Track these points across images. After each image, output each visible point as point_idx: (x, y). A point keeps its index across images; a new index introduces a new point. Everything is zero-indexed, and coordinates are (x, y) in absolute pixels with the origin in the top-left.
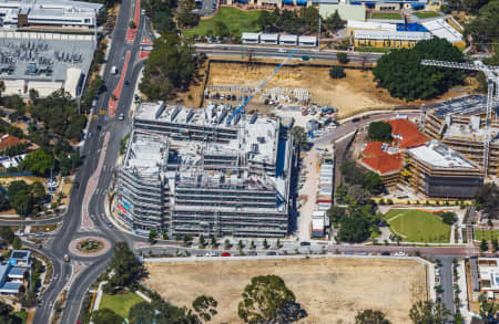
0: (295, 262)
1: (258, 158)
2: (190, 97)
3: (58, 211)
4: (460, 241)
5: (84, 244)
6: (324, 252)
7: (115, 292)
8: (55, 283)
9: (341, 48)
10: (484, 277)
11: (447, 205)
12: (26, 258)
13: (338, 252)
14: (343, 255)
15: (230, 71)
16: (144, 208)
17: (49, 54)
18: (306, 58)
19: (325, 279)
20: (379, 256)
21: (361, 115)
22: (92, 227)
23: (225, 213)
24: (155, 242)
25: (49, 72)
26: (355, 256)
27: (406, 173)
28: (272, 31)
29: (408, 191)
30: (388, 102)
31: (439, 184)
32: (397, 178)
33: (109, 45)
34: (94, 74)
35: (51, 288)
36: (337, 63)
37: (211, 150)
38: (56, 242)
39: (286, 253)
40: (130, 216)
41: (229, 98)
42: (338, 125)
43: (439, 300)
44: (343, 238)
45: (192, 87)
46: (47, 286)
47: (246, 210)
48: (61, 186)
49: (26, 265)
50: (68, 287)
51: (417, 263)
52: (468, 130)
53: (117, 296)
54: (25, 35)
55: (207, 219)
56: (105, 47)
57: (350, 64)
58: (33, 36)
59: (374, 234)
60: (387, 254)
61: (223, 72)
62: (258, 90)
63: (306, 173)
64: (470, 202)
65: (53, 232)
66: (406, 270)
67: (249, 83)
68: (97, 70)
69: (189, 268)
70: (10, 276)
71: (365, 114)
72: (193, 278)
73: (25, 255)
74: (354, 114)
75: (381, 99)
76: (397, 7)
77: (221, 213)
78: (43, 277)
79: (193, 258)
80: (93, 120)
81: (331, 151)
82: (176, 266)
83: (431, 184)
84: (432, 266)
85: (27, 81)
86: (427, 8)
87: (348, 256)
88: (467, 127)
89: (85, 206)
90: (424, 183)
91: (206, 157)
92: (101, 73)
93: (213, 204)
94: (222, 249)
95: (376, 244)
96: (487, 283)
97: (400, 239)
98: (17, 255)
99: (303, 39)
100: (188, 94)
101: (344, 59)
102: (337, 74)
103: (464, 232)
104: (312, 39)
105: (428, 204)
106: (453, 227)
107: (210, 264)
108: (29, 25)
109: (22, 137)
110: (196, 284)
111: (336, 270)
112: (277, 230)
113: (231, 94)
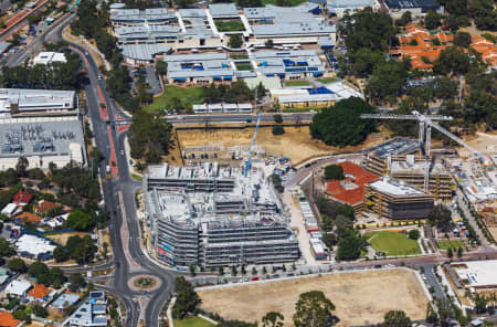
0: (311, 279)
1: (261, 201)
2: (173, 159)
3: (107, 257)
4: (430, 252)
5: (140, 281)
6: (331, 270)
7: (182, 317)
8: (130, 314)
9: (272, 111)
10: (463, 277)
11: (407, 225)
12: (103, 297)
13: (341, 269)
14: (345, 271)
15: (194, 136)
16: (183, 248)
17: (47, 134)
18: (249, 121)
19: (339, 290)
20: (374, 270)
21: (310, 162)
22: (139, 268)
23: (249, 247)
24: (195, 275)
25: (52, 148)
26: (355, 271)
27: (369, 203)
28: (214, 102)
29: (372, 217)
30: (325, 149)
31: (399, 209)
32: (361, 208)
33: (90, 122)
34: (89, 147)
35: (129, 320)
36: (273, 123)
37: (221, 197)
38: (116, 283)
39: (302, 274)
40: (170, 256)
41: (202, 157)
42: (295, 170)
43: (434, 298)
44: (340, 258)
45: (170, 150)
46: (125, 318)
47: (265, 242)
48: (100, 237)
49: (103, 302)
50: (142, 317)
51: (405, 272)
52: (406, 166)
53: (184, 320)
54: (20, 120)
55: (234, 253)
56: (88, 125)
57: (285, 122)
58: (27, 120)
59: (362, 252)
60: (379, 266)
61: (188, 137)
62: (222, 148)
63: (288, 210)
64: (424, 221)
65: (110, 275)
66: (399, 277)
67: (212, 144)
68: (90, 143)
69: (230, 292)
70: (95, 312)
71: (312, 160)
72: (237, 300)
73: (101, 294)
74: (304, 161)
75: (319, 148)
76: (302, 76)
77: (245, 247)
78: (119, 310)
79: (230, 285)
80: (103, 183)
81: (300, 191)
82: (220, 291)
83: (394, 210)
84: (417, 273)
85: (41, 156)
86: (325, 75)
87: (350, 271)
88: (404, 163)
89: (127, 252)
90: (387, 210)
91: (218, 204)
92: (94, 145)
93: (238, 241)
94: (250, 275)
95: (367, 259)
96: (466, 281)
97: (384, 254)
98: (93, 295)
99: (242, 106)
100: (169, 156)
101: (279, 119)
102: (278, 131)
103: (430, 245)
104: (249, 106)
105: (392, 226)
106: (419, 241)
107: (246, 288)
108: (19, 112)
109: (54, 201)
110: (243, 305)
111: (344, 283)
112: (289, 256)
113: (203, 153)
